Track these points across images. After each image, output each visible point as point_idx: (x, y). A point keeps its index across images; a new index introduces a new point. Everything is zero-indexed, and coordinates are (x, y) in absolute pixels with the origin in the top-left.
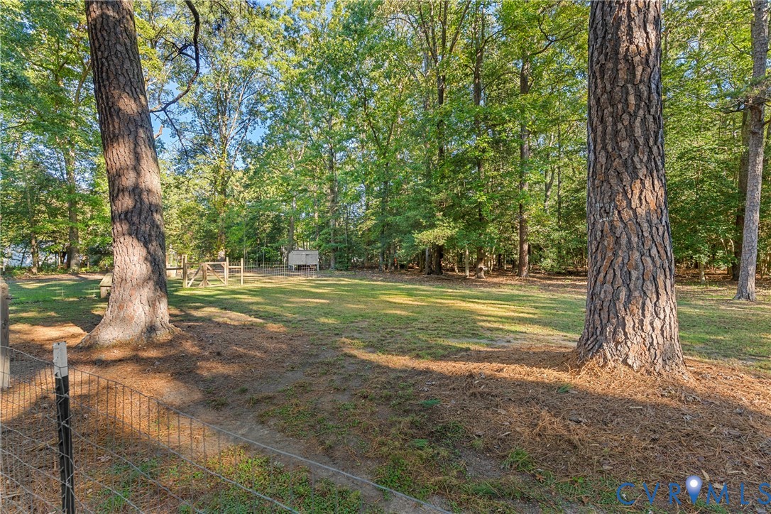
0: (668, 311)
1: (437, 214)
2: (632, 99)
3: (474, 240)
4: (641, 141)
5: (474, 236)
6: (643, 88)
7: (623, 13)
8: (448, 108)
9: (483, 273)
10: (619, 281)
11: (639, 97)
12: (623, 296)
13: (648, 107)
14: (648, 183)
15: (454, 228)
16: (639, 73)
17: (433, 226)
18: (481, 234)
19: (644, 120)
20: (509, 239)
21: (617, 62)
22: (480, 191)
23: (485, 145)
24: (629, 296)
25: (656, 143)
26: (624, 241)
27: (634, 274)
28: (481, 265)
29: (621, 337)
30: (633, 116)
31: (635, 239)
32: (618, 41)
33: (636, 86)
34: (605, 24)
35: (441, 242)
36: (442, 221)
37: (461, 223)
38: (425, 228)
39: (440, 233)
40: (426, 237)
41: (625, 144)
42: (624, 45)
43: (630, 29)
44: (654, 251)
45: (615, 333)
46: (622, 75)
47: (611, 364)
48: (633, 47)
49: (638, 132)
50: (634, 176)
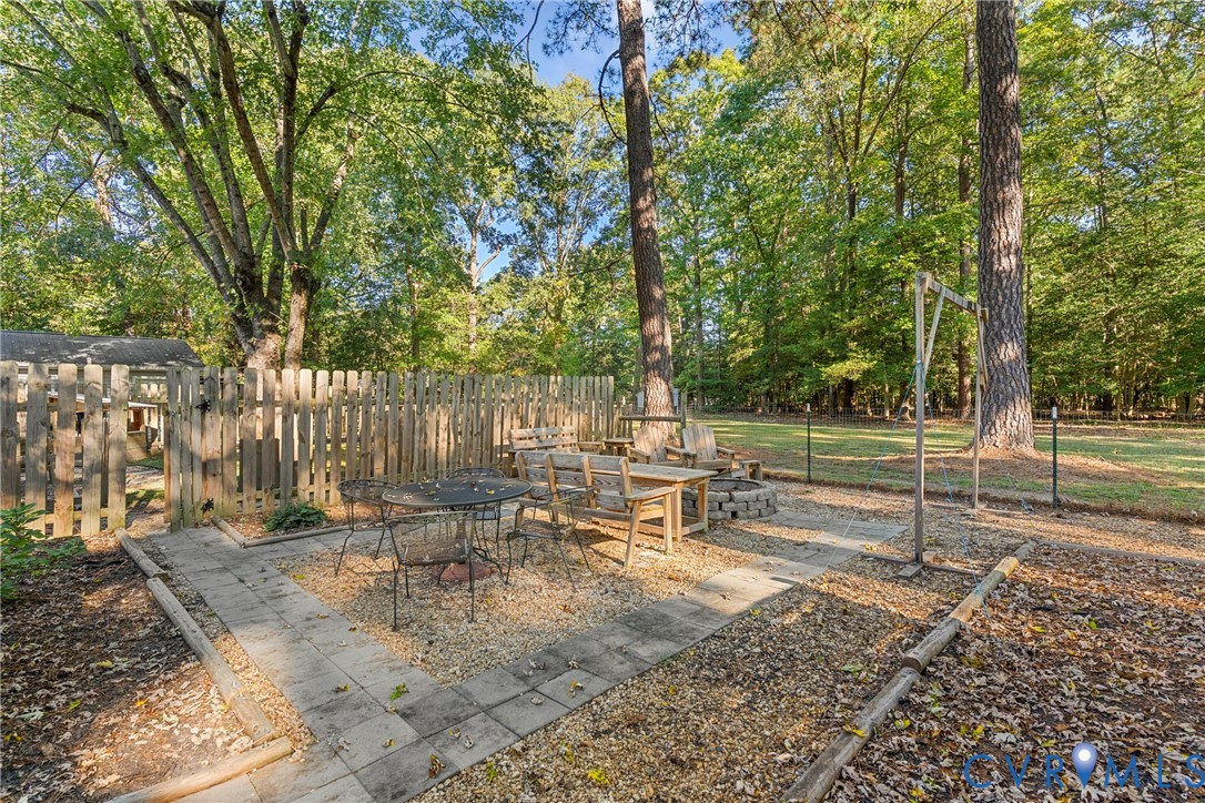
0: (1022, 417)
1: (851, 344)
2: (1000, 298)
3: (896, 374)
4: (1005, 321)
5: (896, 369)
6: (1006, 291)
7: (995, 248)
8: (863, 221)
9: (907, 415)
10: (992, 400)
11: (1004, 296)
12: (994, 409)
13: (1011, 302)
14: (1010, 345)
15: (871, 360)
16: (1004, 283)
17: (844, 358)
18: (905, 367)
19: (1008, 309)
20: (944, 371)
21: (992, 276)
22: (904, 317)
23: (911, 264)
24: (998, 408)
25: (1015, 322)
26: (995, 378)
27: (1001, 396)
28: (906, 405)
29: (993, 431)
30: (1001, 307)
31: (1001, 377)
32: (992, 264)
33: (1002, 291)
34: (985, 252)
35: (856, 377)
36: (855, 351)
37: (879, 354)
38: (834, 360)
39: (854, 366)
40: (838, 370)
41: (996, 323)
42: (996, 267)
43: (999, 258)
44: (1013, 383)
45: (990, 429)
46: (994, 283)
47: (986, 446)
48: (1001, 268)
49: (1004, 316)
50: (1002, 341)
